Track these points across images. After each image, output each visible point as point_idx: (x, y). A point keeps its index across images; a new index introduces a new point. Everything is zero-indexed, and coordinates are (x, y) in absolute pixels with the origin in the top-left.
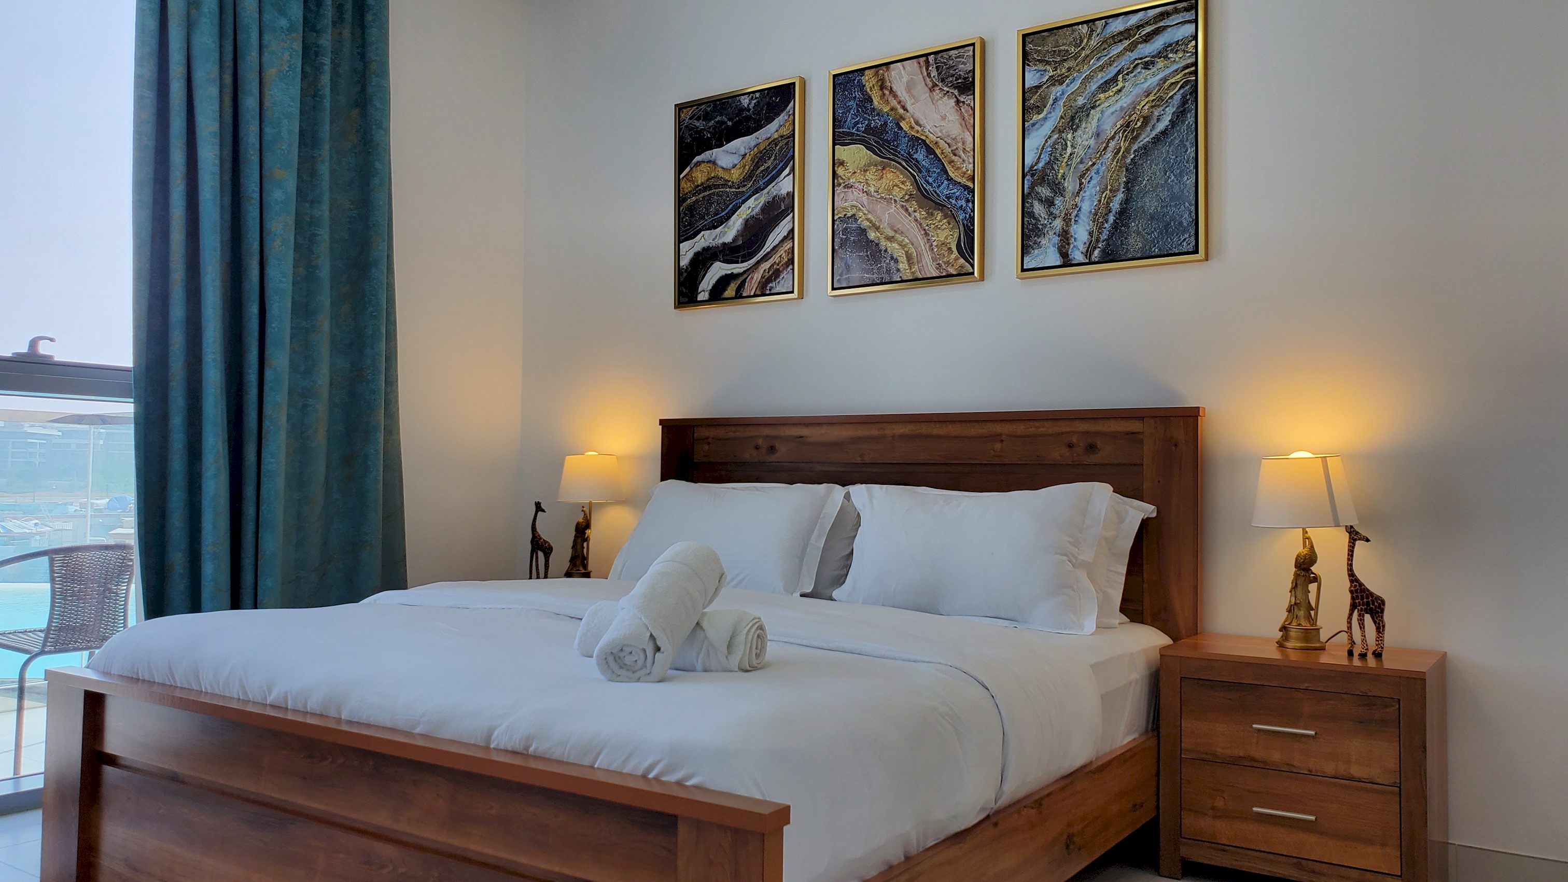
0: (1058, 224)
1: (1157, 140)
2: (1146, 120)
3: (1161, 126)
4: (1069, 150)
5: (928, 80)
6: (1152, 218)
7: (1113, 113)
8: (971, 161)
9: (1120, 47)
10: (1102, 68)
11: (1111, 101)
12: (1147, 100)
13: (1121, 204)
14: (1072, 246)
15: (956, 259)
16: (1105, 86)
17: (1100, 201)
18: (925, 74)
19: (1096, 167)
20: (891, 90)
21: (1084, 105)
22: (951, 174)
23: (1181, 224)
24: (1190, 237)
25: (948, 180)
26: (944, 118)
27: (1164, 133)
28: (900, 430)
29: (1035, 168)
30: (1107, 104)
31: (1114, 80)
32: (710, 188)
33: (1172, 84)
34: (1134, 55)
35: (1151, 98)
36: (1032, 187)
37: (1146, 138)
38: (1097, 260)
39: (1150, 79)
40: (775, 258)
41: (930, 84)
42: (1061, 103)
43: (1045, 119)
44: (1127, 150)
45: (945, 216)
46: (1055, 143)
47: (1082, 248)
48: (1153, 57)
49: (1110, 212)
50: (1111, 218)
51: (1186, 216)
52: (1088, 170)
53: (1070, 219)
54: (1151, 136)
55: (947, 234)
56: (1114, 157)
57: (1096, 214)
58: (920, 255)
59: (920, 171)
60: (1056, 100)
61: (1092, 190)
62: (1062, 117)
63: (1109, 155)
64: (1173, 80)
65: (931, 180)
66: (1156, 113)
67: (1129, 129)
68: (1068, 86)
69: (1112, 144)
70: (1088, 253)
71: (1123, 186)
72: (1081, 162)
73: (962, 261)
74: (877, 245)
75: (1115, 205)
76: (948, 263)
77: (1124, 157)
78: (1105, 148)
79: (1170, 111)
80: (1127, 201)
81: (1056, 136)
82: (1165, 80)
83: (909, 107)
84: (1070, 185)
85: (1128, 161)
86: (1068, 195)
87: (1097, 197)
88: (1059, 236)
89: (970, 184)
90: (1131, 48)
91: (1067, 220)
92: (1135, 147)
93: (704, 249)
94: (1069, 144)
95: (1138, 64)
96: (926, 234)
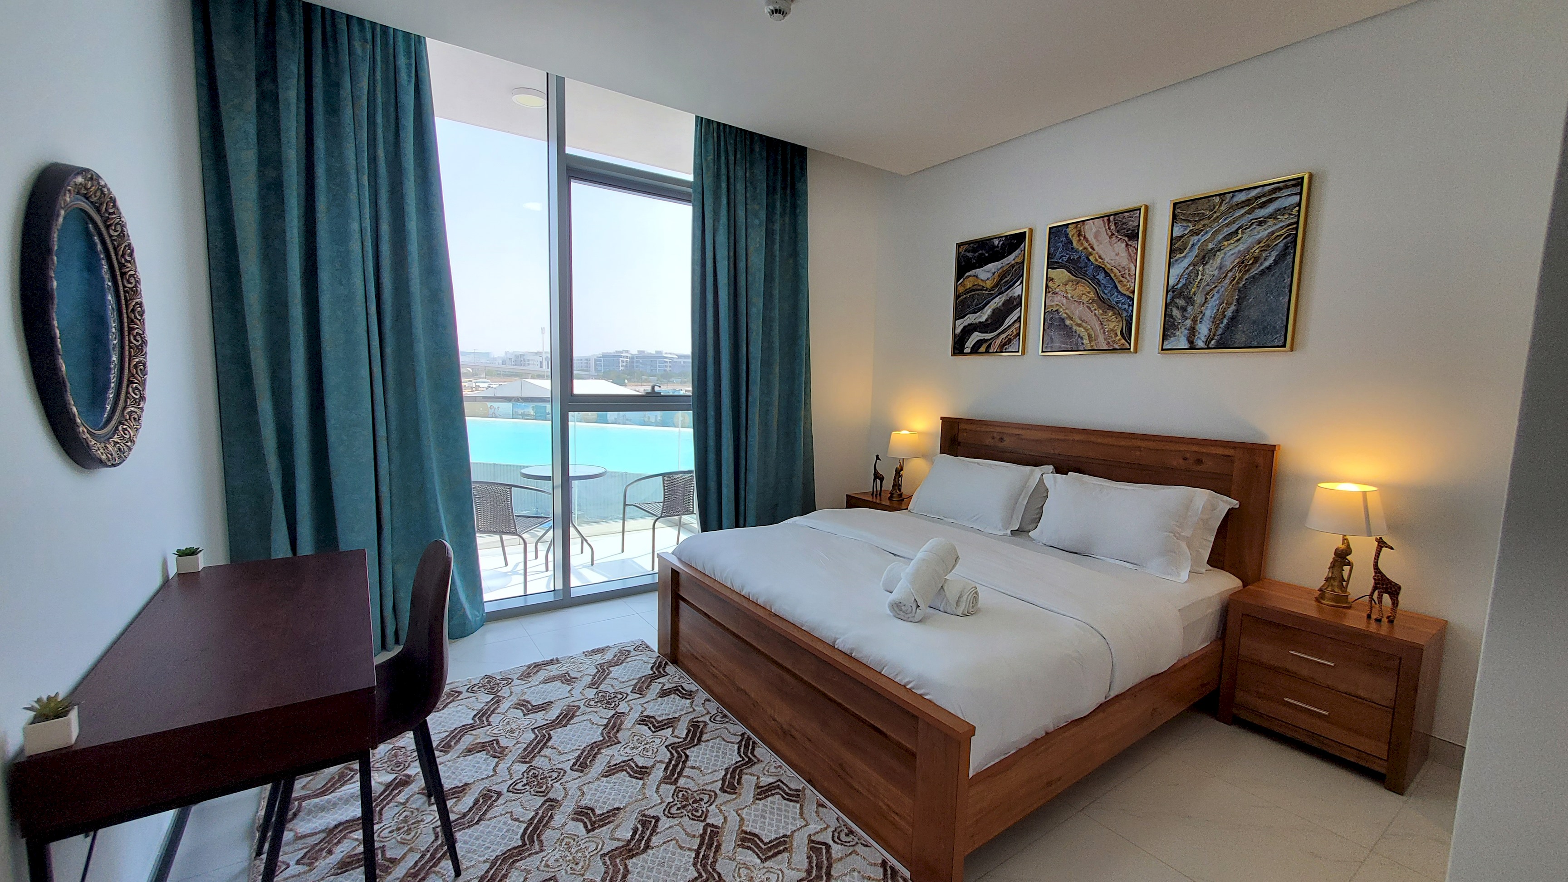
0: (1188, 323)
1: (1263, 273)
2: (1256, 259)
3: (1267, 264)
4: (1200, 277)
5: (1109, 231)
6: (1254, 322)
7: (1232, 254)
8: (1133, 281)
9: (1242, 211)
10: (1227, 225)
11: (1232, 247)
12: (1258, 246)
13: (1233, 312)
14: (1196, 337)
15: (1120, 340)
16: (1228, 237)
17: (1218, 310)
18: (1107, 227)
19: (1217, 288)
20: (1085, 237)
21: (1212, 249)
22: (1119, 288)
23: (1274, 327)
24: (1280, 336)
25: (1117, 292)
26: (1117, 254)
27: (1269, 268)
28: (1077, 437)
29: (1176, 287)
30: (1228, 249)
31: (1236, 232)
32: (974, 290)
33: (1278, 236)
34: (1251, 217)
35: (1261, 245)
36: (1172, 299)
37: (1255, 271)
38: (1213, 347)
39: (1262, 233)
40: (1009, 332)
41: (1110, 234)
42: (1197, 247)
43: (1185, 257)
44: (1241, 279)
45: (1114, 314)
46: (1191, 272)
47: (1204, 339)
48: (1265, 218)
49: (1224, 317)
50: (1225, 321)
51: (1279, 323)
52: (1211, 290)
53: (1197, 321)
54: (1259, 270)
55: (1115, 324)
56: (1231, 283)
57: (1214, 318)
58: (1097, 336)
59: (1100, 286)
60: (1193, 245)
61: (1213, 302)
62: (1196, 256)
63: (1227, 281)
64: (1278, 234)
65: (1106, 292)
66: (1264, 255)
67: (1243, 264)
68: (1202, 236)
69: (1230, 274)
70: (1207, 342)
71: (1235, 301)
72: (1208, 285)
73: (1123, 341)
74: (1071, 328)
75: (1229, 313)
76: (1114, 342)
77: (1238, 283)
78: (1225, 277)
79: (1274, 254)
80: (1237, 311)
81: (1191, 268)
82: (1273, 233)
83: (1095, 247)
84: (1199, 299)
85: (1241, 285)
86: (1196, 306)
87: (1217, 308)
88: (1188, 330)
89: (1131, 295)
90: (1249, 212)
91: (1195, 320)
92: (1247, 277)
93: (969, 325)
94: (1200, 273)
95: (1254, 222)
96: (1102, 324)
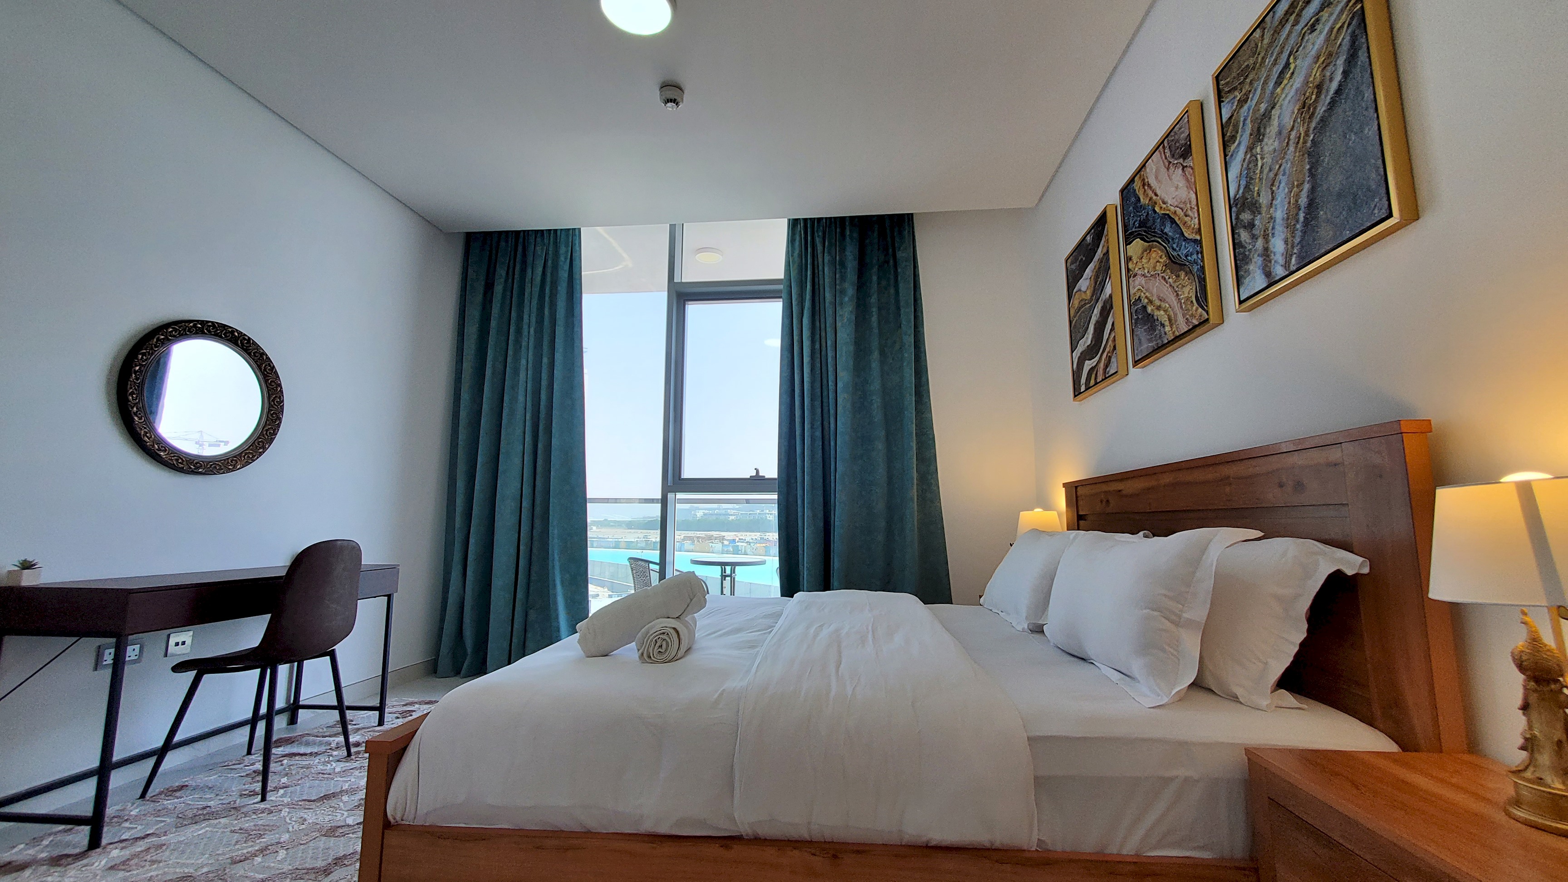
0: (1260, 243)
1: (1333, 104)
2: (1319, 87)
3: (1334, 86)
4: (1260, 164)
5: (1165, 161)
6: (1339, 195)
7: (1289, 102)
8: (1196, 215)
9: (1288, 27)
10: (1275, 63)
11: (1286, 91)
12: (1318, 65)
13: (1308, 196)
14: (1273, 262)
15: (1197, 310)
16: (1280, 78)
17: (1289, 203)
18: (1164, 157)
19: (1282, 168)
20: (1149, 185)
21: (1266, 110)
22: (1186, 235)
23: (1369, 189)
24: (1380, 200)
25: (1184, 240)
26: (1177, 188)
27: (1338, 92)
29: (1238, 196)
30: (1283, 96)
31: (1287, 65)
32: (1082, 306)
33: (1339, 29)
34: (1299, 27)
35: (1321, 60)
36: (1237, 218)
37: (1321, 109)
38: (1295, 268)
39: (1317, 41)
40: (1107, 350)
41: (1167, 164)
42: (1249, 120)
43: (1239, 144)
44: (1307, 134)
45: (1186, 274)
46: (1250, 162)
47: (1281, 260)
48: (1317, 14)
49: (1300, 210)
50: (1302, 216)
51: (1374, 175)
52: (1276, 175)
53: (1268, 234)
54: (1327, 102)
55: (1189, 290)
56: (1296, 147)
57: (1288, 219)
58: (1175, 315)
59: (1169, 242)
60: (1245, 120)
61: (1282, 193)
62: (1251, 135)
63: (1292, 149)
64: (1338, 26)
65: (1175, 246)
66: (1328, 74)
67: (1306, 109)
68: (1252, 100)
69: (1293, 134)
70: (1286, 265)
71: (1307, 174)
72: (1270, 170)
73: (1200, 310)
74: (1153, 316)
75: (1303, 201)
76: (1192, 316)
77: (1305, 142)
78: (1288, 143)
79: (1340, 62)
80: (1313, 190)
81: (1248, 156)
82: (1332, 29)
83: (1158, 192)
84: (1264, 200)
85: (1309, 144)
86: (1264, 210)
87: (1287, 200)
88: (1262, 256)
89: (1198, 237)
90: (1296, 23)
91: (1266, 238)
92: (1313, 125)
93: (1081, 354)
94: (1259, 157)
95: (1305, 32)
96: (1177, 295)
